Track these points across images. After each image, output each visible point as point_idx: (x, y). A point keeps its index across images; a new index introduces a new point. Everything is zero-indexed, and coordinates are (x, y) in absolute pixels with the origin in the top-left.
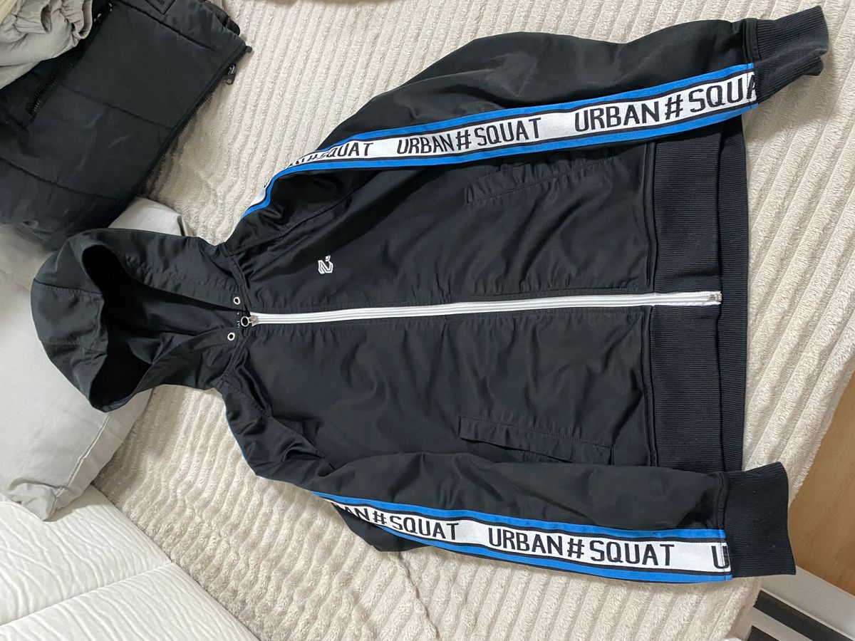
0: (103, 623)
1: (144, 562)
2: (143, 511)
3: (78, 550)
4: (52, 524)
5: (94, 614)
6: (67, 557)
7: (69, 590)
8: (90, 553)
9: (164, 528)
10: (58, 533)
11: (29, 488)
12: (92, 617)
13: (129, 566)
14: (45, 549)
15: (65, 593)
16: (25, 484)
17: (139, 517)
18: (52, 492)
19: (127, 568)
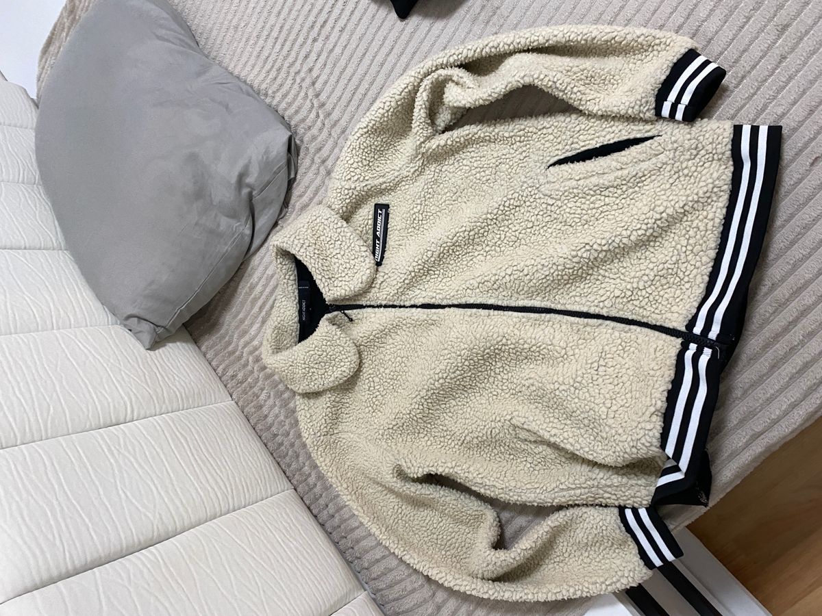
0: (183, 441)
1: (213, 397)
2: (216, 355)
3: (169, 379)
4: (152, 353)
5: (177, 433)
6: (161, 383)
7: (161, 408)
8: (177, 383)
9: (230, 373)
10: (156, 361)
11: (139, 322)
12: (176, 435)
13: (203, 398)
14: (146, 373)
15: (158, 410)
16: (136, 319)
17: (213, 359)
18: (155, 330)
19: (201, 399)
